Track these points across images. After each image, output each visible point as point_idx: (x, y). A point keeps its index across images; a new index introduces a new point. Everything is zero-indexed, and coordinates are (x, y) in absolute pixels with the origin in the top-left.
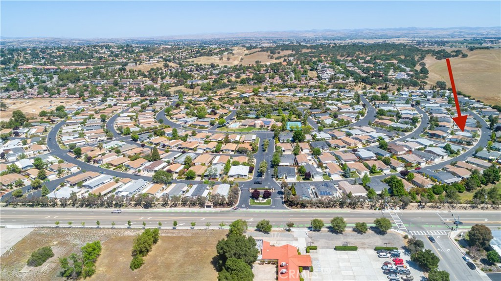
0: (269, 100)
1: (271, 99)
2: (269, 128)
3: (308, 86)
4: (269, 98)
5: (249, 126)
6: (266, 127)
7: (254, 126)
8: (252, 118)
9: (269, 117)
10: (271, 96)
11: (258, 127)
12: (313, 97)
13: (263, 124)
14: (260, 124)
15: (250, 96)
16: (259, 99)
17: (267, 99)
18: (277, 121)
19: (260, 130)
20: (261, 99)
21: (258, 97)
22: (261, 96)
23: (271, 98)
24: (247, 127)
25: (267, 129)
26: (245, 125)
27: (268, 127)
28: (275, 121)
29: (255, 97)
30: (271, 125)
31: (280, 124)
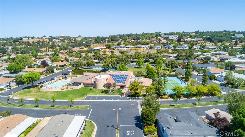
0: (122, 53)
1: (125, 52)
2: (125, 90)
3: (160, 43)
4: (122, 51)
5: (85, 84)
6: (117, 87)
7: (94, 85)
8: (97, 72)
9: (124, 69)
10: (125, 49)
11: (101, 87)
12: (172, 50)
13: (112, 82)
14: (106, 82)
15: (101, 49)
16: (111, 52)
17: (120, 52)
18: (139, 75)
19: (104, 95)
20: (113, 52)
21: (110, 50)
22: (113, 49)
23: (126, 50)
24: (81, 86)
25: (119, 91)
26: (77, 84)
27: (122, 87)
28: (134, 76)
29: (107, 50)
30: (128, 84)
31: (147, 82)
